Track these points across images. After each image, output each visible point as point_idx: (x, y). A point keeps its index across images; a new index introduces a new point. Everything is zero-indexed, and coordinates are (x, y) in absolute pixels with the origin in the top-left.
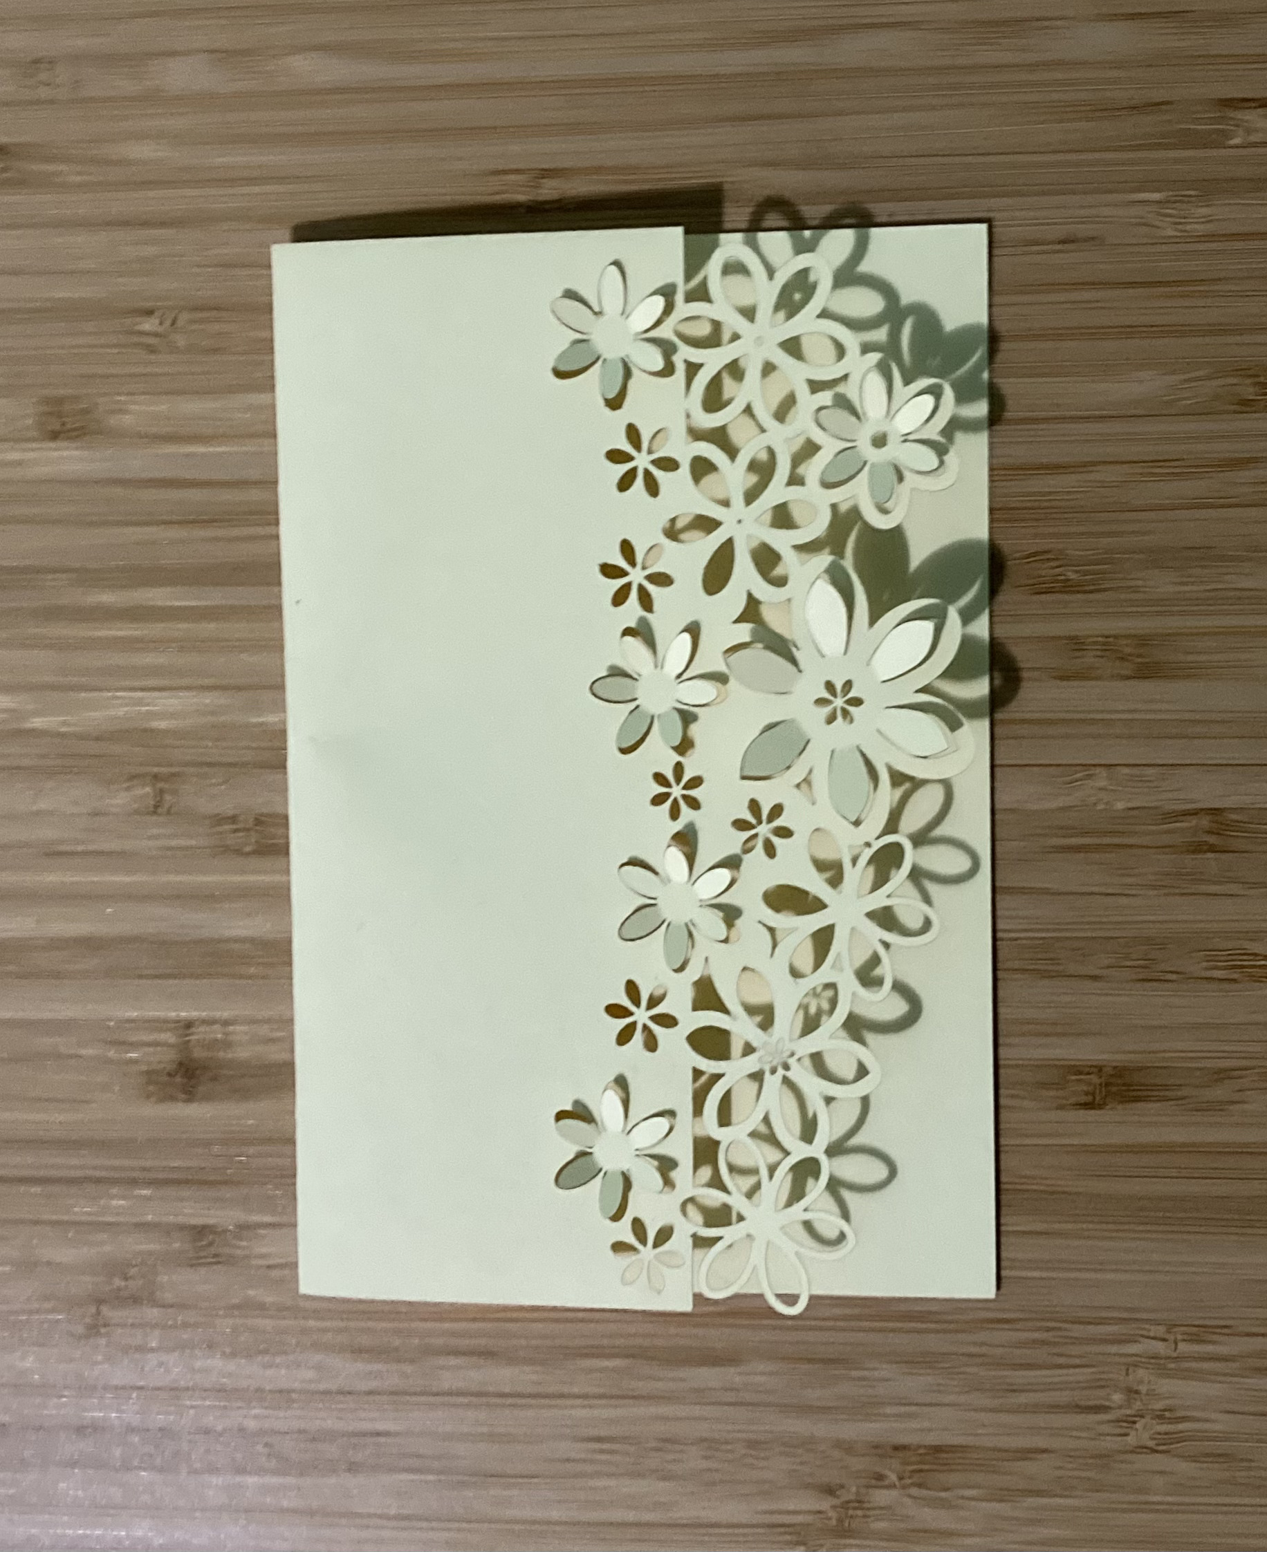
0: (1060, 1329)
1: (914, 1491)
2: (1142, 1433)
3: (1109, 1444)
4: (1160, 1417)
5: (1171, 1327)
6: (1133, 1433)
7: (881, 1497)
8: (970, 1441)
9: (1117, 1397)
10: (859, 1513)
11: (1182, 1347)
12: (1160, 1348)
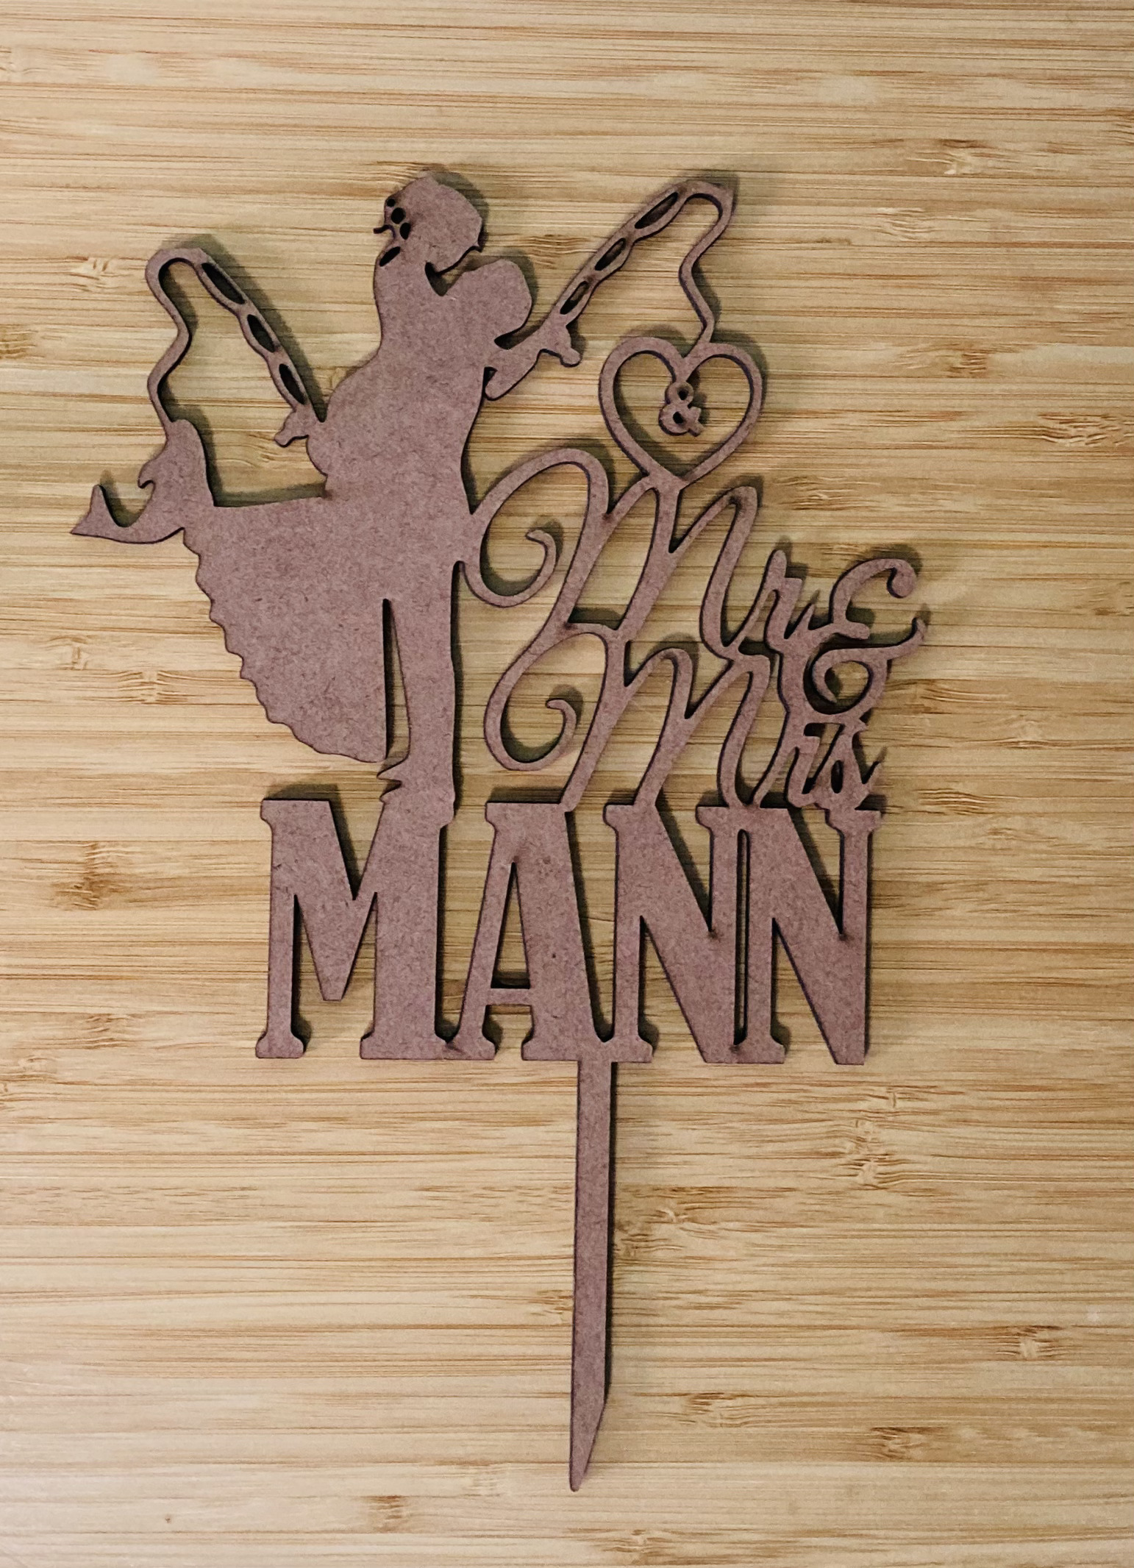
0: (805, 1091)
1: (687, 1225)
2: (868, 1173)
3: (843, 1183)
4: (881, 1160)
5: (891, 1087)
6: (860, 1173)
7: (660, 1231)
8: (733, 1183)
9: (849, 1145)
10: (643, 1244)
11: (900, 1104)
12: (882, 1104)
